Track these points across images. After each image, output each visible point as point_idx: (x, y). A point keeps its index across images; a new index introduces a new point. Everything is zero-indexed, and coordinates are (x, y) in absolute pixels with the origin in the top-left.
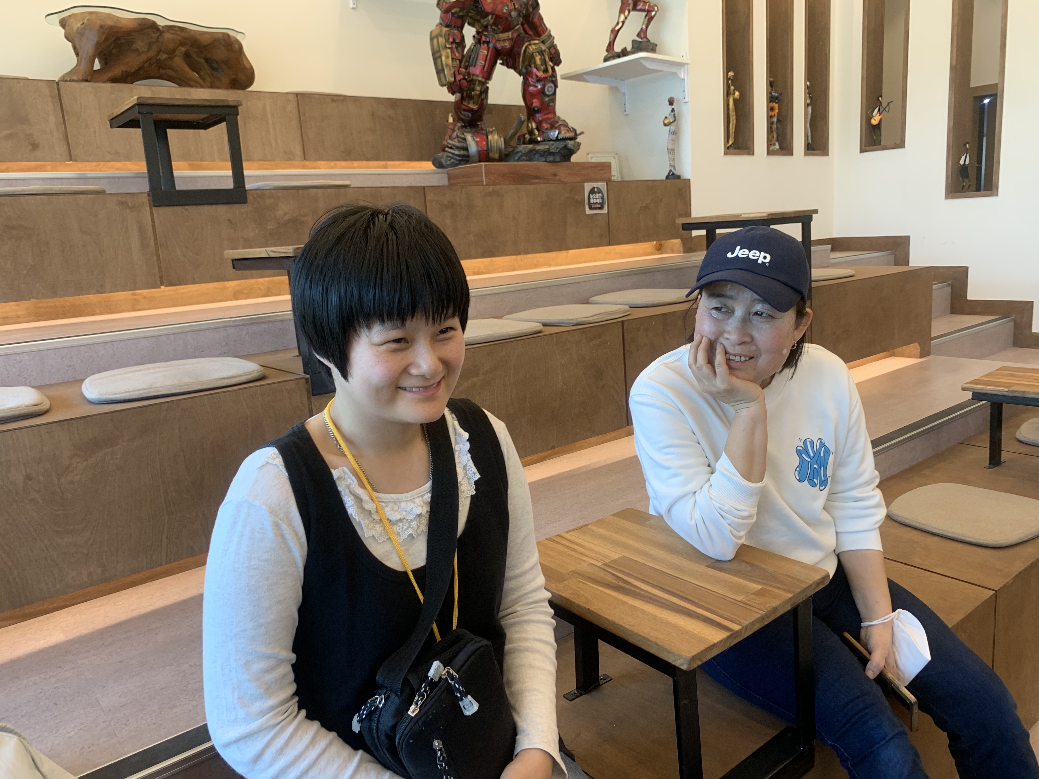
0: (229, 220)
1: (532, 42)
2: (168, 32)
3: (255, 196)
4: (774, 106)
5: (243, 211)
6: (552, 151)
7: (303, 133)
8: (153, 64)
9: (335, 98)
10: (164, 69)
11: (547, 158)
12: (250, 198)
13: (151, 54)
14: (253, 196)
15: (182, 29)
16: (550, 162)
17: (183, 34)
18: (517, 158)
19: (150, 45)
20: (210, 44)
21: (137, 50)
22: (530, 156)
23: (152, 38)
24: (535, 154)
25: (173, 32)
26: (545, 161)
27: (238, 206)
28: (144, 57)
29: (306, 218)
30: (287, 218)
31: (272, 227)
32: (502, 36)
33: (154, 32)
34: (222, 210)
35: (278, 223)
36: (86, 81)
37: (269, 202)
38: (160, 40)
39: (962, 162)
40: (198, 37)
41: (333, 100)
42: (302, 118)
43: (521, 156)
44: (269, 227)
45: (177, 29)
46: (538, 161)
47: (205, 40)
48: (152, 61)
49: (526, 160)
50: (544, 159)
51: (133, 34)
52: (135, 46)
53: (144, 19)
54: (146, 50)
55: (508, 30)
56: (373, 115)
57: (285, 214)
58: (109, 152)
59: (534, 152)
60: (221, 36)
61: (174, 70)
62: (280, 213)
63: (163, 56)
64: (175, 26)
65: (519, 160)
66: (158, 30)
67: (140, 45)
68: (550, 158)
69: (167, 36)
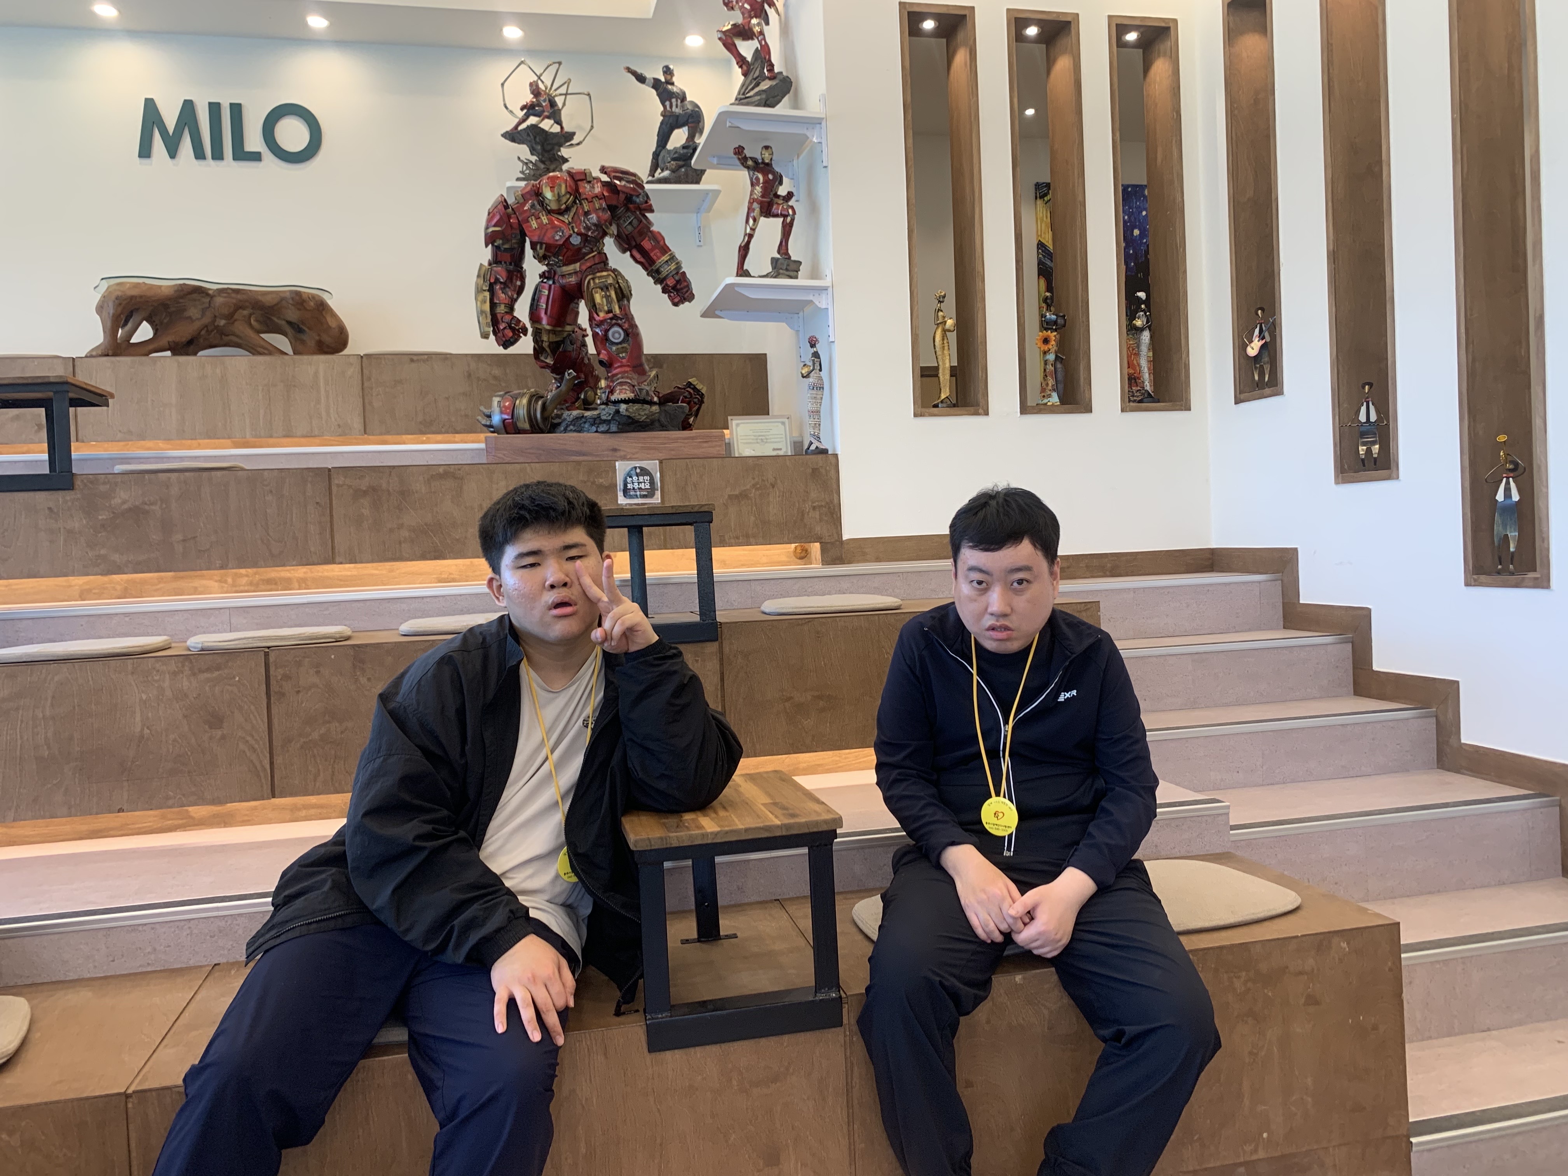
0: (50, 509)
1: (598, 274)
2: (219, 296)
3: (85, 481)
4: (1049, 336)
5: (68, 498)
6: (604, 418)
7: (366, 401)
8: (212, 331)
9: (415, 358)
10: (227, 335)
11: (598, 427)
12: (78, 483)
13: (206, 320)
14: (82, 481)
15: (237, 291)
16: (602, 432)
17: (239, 296)
18: (562, 428)
19: (204, 311)
20: (276, 304)
21: (190, 318)
22: (578, 425)
23: (204, 303)
24: (585, 423)
25: (225, 295)
26: (597, 432)
27: (61, 493)
28: (197, 325)
29: (153, 507)
30: (125, 506)
31: (105, 517)
32: (565, 269)
33: (203, 297)
34: (41, 498)
35: (113, 513)
36: (108, 355)
37: (103, 488)
38: (212, 305)
39: (1362, 418)
40: (260, 298)
41: (412, 361)
42: (366, 384)
43: (567, 426)
44: (100, 517)
45: (230, 291)
46: (588, 431)
47: (268, 300)
48: (210, 328)
49: (575, 431)
50: (595, 430)
51: (181, 301)
52: (187, 314)
53: (180, 285)
54: (200, 316)
55: (575, 262)
56: (469, 376)
57: (124, 502)
58: (120, 431)
59: (584, 420)
60: (288, 294)
61: (237, 336)
62: (116, 501)
63: (222, 322)
64: (228, 288)
65: (565, 431)
66: (208, 295)
67: (193, 312)
68: (603, 428)
69: (219, 300)
